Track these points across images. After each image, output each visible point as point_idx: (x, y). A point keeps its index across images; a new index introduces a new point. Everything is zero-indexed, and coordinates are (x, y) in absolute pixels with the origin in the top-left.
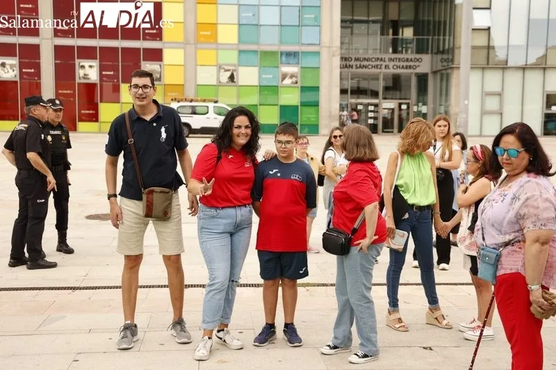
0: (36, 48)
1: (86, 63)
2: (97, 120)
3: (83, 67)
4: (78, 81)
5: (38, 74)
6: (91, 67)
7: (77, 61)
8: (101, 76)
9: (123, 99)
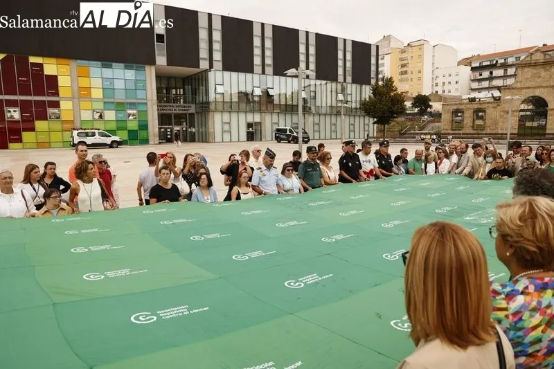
1: (11, 110)
2: (21, 142)
3: (9, 111)
6: (14, 111)
9: (37, 129)
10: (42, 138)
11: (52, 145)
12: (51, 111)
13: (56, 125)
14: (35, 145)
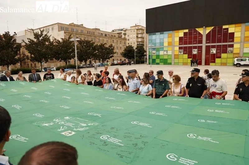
0: (201, 46)
1: (213, 49)
2: (215, 63)
3: (212, 50)
4: (211, 53)
5: (201, 52)
6: (214, 50)
7: (211, 49)
8: (217, 52)
9: (222, 57)
10: (224, 61)
11: (228, 64)
12: (229, 49)
13: (231, 55)
14: (220, 64)
